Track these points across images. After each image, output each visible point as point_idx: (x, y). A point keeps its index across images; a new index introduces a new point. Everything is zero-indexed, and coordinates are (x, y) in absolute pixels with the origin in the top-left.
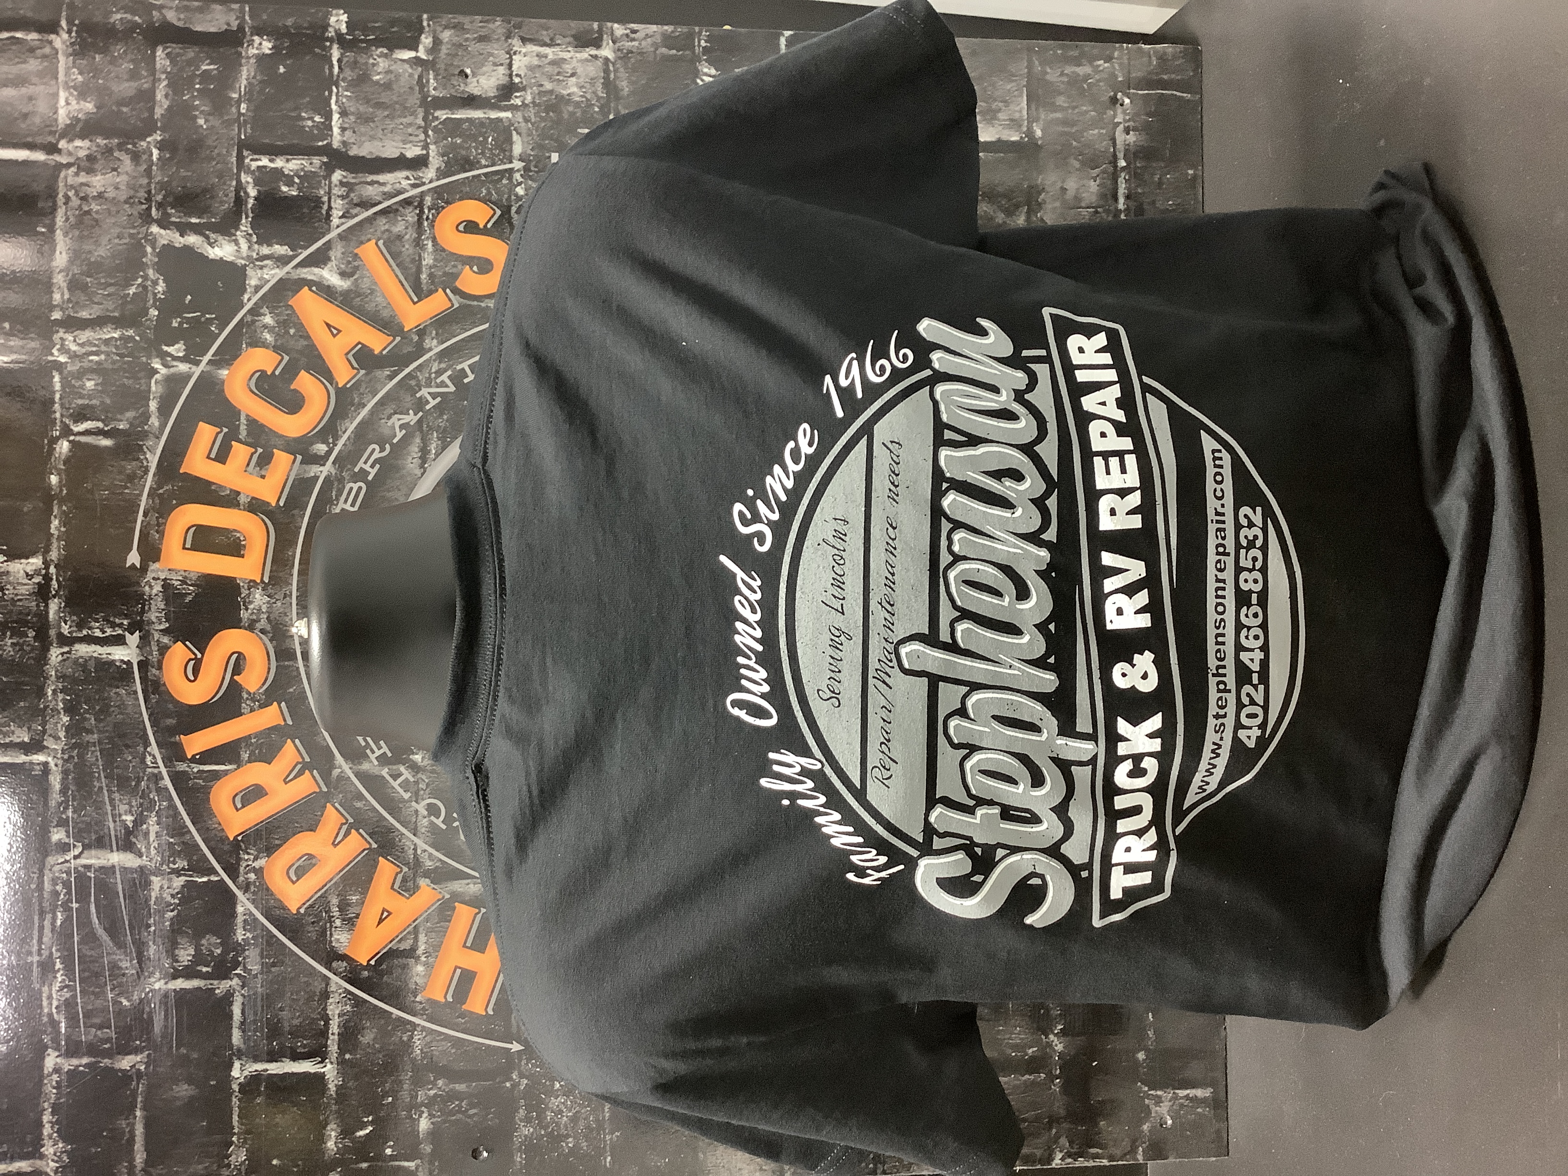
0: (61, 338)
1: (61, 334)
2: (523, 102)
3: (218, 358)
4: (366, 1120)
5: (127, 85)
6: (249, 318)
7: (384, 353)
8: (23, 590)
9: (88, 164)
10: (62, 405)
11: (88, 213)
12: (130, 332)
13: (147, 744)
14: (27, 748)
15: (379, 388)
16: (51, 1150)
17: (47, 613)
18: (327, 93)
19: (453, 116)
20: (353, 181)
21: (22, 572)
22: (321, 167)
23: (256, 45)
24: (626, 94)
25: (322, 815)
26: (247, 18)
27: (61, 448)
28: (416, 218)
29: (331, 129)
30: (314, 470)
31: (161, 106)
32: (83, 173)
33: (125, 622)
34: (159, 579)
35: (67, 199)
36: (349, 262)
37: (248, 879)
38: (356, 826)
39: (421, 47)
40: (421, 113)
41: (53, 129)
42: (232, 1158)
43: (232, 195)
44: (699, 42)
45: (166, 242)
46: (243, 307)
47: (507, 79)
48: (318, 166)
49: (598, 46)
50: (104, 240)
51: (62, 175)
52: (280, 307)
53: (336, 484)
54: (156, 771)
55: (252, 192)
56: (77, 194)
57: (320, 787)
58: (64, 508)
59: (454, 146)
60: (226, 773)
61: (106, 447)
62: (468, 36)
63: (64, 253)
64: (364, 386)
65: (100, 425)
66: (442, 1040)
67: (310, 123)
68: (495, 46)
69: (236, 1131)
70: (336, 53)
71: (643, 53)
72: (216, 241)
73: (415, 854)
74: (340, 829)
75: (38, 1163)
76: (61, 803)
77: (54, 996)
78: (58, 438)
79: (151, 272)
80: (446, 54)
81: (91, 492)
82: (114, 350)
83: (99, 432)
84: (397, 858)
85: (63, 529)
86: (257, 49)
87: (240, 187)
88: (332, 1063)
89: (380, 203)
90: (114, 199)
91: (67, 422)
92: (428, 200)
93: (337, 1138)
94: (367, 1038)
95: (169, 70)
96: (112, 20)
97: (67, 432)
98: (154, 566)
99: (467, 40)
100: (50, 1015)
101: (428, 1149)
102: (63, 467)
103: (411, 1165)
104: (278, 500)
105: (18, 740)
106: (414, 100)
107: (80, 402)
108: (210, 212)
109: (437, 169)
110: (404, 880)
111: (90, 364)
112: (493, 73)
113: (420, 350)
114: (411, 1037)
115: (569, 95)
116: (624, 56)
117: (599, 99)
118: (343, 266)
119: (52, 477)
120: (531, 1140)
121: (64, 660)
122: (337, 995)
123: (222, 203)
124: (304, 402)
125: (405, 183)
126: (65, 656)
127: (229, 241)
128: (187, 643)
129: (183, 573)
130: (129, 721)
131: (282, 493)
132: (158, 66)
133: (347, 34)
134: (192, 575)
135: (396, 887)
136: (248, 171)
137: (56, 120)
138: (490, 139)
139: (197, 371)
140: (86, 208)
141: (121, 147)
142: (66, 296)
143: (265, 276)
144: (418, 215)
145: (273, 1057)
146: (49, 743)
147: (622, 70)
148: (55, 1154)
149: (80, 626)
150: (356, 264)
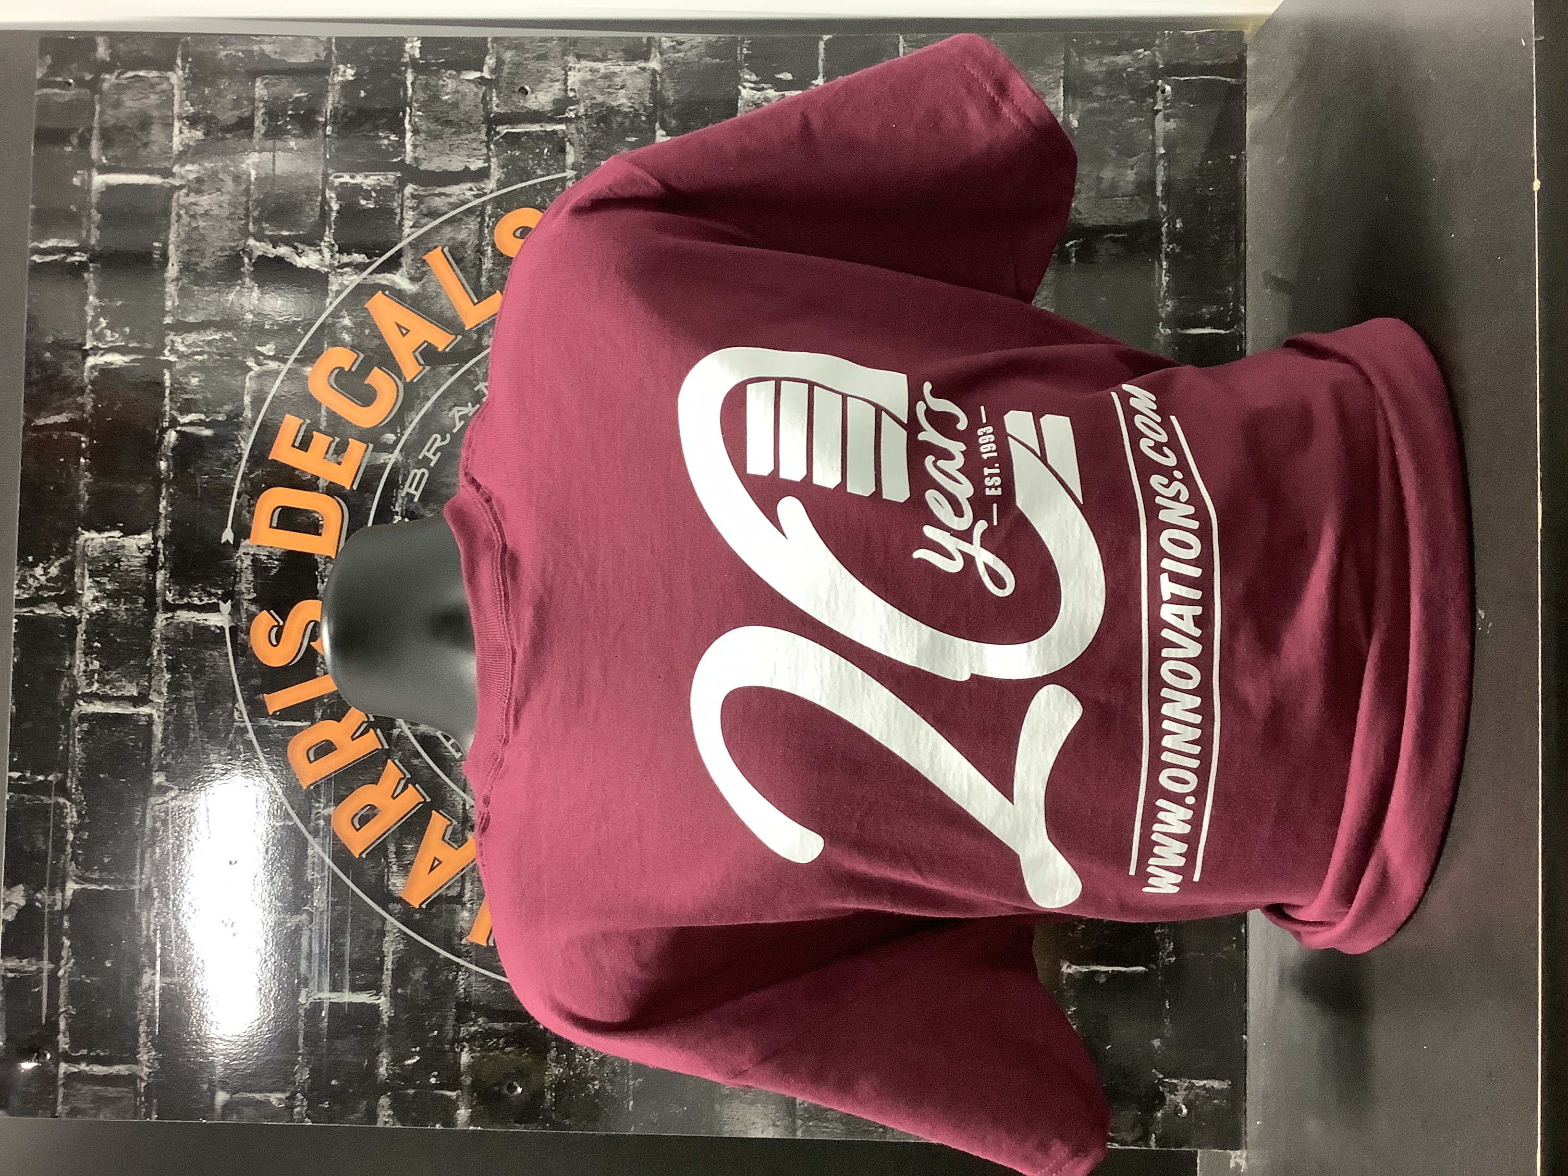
0: (173, 342)
1: (171, 337)
2: (576, 115)
3: (303, 356)
4: (414, 1050)
5: (230, 113)
6: (330, 321)
7: (447, 350)
8: (136, 562)
9: (197, 186)
10: (171, 400)
11: (196, 228)
12: (229, 334)
13: (235, 700)
14: (136, 701)
15: (442, 382)
16: (146, 1057)
17: (155, 582)
18: (401, 114)
19: (513, 131)
20: (423, 193)
21: (135, 546)
22: (394, 182)
23: (340, 73)
24: (671, 103)
25: (384, 769)
26: (334, 48)
27: (169, 437)
28: (478, 227)
29: (404, 146)
30: (383, 457)
31: (259, 131)
32: (192, 194)
33: (220, 592)
34: (248, 554)
35: (179, 216)
36: (418, 268)
37: (318, 825)
38: (412, 781)
39: (485, 68)
40: (484, 130)
41: (169, 155)
42: (297, 1076)
43: (318, 209)
44: (741, 50)
45: (260, 253)
46: (324, 309)
47: (563, 93)
48: (392, 180)
49: (647, 59)
50: (208, 253)
51: (175, 196)
52: (357, 310)
53: (402, 470)
54: (242, 725)
55: (335, 206)
56: (186, 213)
57: (382, 745)
58: (171, 490)
59: (512, 159)
60: (301, 729)
61: (207, 437)
62: (527, 55)
63: (175, 265)
64: (428, 380)
65: (203, 417)
66: (484, 981)
67: (386, 142)
68: (552, 64)
69: (301, 1051)
70: (410, 77)
71: (690, 63)
72: (303, 251)
73: (464, 808)
74: (399, 783)
75: (134, 1067)
76: (162, 752)
77: (152, 920)
78: (167, 428)
79: (247, 280)
80: (509, 73)
81: (193, 476)
82: (215, 351)
83: (201, 423)
84: (449, 812)
85: (170, 509)
86: (342, 76)
87: (325, 202)
88: (385, 996)
89: (446, 213)
90: (218, 215)
91: (175, 413)
92: (489, 208)
93: (388, 1064)
94: (418, 974)
95: (266, 99)
96: (219, 57)
97: (174, 423)
98: (244, 543)
99: (526, 59)
100: (148, 937)
101: (467, 1080)
102: (170, 454)
103: (453, 1094)
104: (352, 485)
105: (128, 694)
106: (478, 116)
107: (186, 396)
108: (299, 225)
109: (498, 180)
110: (454, 833)
111: (195, 363)
112: (550, 89)
113: (479, 348)
114: (456, 977)
115: (618, 106)
116: (670, 67)
117: (646, 108)
118: (412, 272)
119: (162, 462)
120: (561, 1081)
121: (168, 625)
122: (391, 934)
123: (309, 216)
124: (376, 395)
125: (469, 194)
126: (170, 621)
127: (314, 251)
128: (272, 611)
129: (270, 550)
130: (219, 679)
131: (355, 478)
132: (257, 96)
133: (420, 58)
134: (277, 550)
135: (446, 838)
136: (333, 188)
137: (171, 148)
138: (546, 151)
139: (285, 368)
140: (194, 225)
141: (225, 169)
142: (177, 303)
143: (346, 283)
144: (479, 223)
145: (335, 987)
146: (153, 697)
147: (668, 80)
148: (148, 1061)
149: (182, 594)
150: (424, 269)
